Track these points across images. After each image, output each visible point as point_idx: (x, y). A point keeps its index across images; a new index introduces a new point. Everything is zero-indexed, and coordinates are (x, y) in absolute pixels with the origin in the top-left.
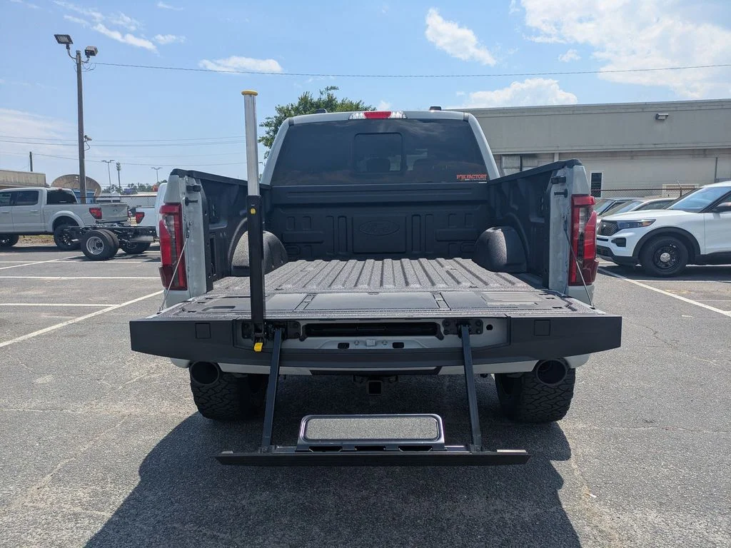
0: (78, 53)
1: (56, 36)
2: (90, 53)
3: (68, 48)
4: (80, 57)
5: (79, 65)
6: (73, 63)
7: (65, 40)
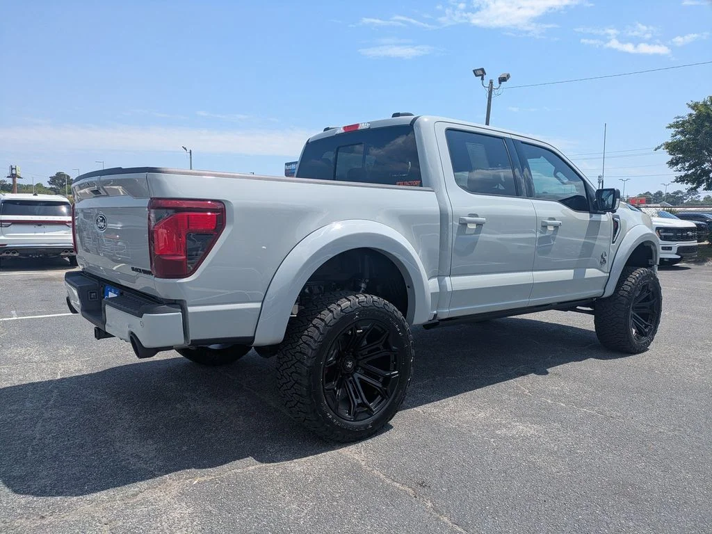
0: (491, 82)
1: (474, 71)
2: (502, 80)
3: (482, 79)
4: (492, 85)
5: (490, 92)
6: (486, 92)
7: (480, 73)
